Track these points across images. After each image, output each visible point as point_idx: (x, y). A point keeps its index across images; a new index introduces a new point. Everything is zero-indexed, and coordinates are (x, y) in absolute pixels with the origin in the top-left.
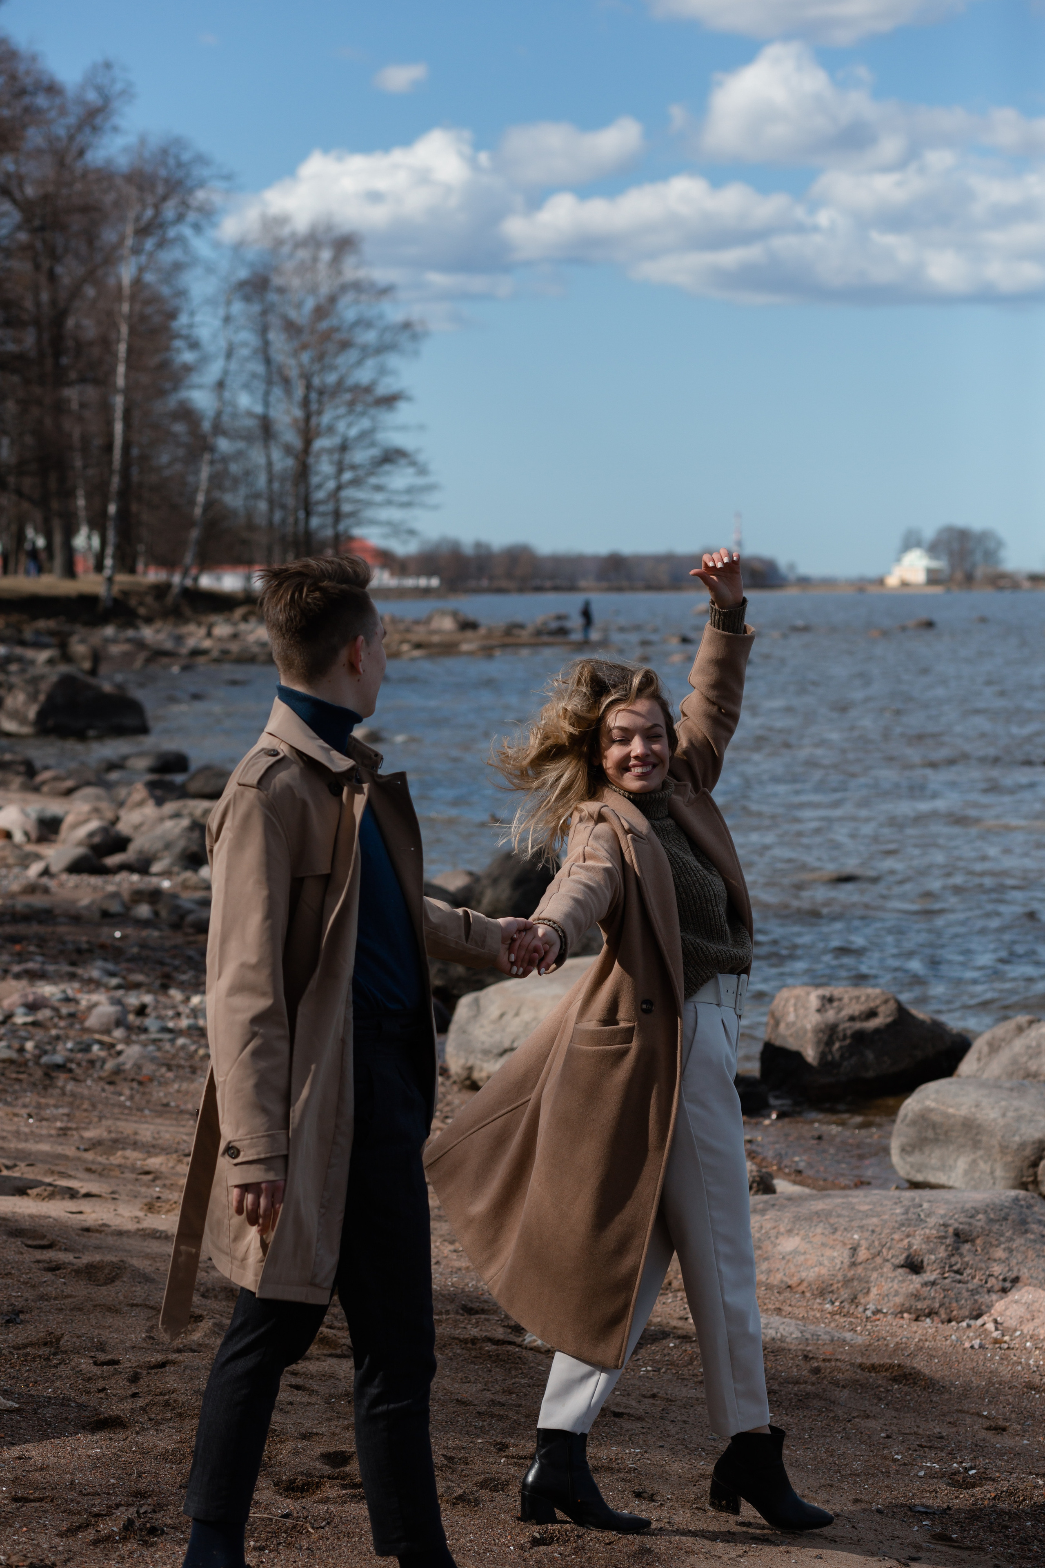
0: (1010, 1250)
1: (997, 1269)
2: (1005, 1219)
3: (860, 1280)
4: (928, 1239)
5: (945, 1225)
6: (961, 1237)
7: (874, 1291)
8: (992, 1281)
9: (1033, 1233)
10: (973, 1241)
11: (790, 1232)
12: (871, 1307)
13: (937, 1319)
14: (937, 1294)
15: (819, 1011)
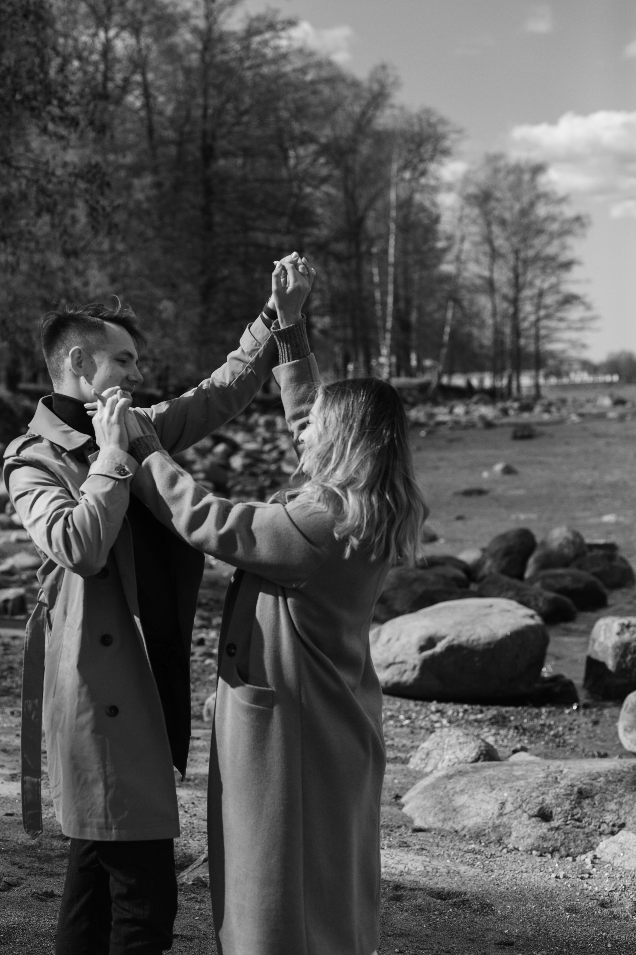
0: (621, 804)
1: (609, 818)
2: (621, 780)
3: (505, 826)
4: (557, 797)
5: (572, 786)
6: (583, 794)
7: (514, 834)
8: (604, 827)
10: (592, 797)
11: (462, 791)
12: (511, 846)
13: (557, 855)
14: (559, 836)
15: (618, 634)
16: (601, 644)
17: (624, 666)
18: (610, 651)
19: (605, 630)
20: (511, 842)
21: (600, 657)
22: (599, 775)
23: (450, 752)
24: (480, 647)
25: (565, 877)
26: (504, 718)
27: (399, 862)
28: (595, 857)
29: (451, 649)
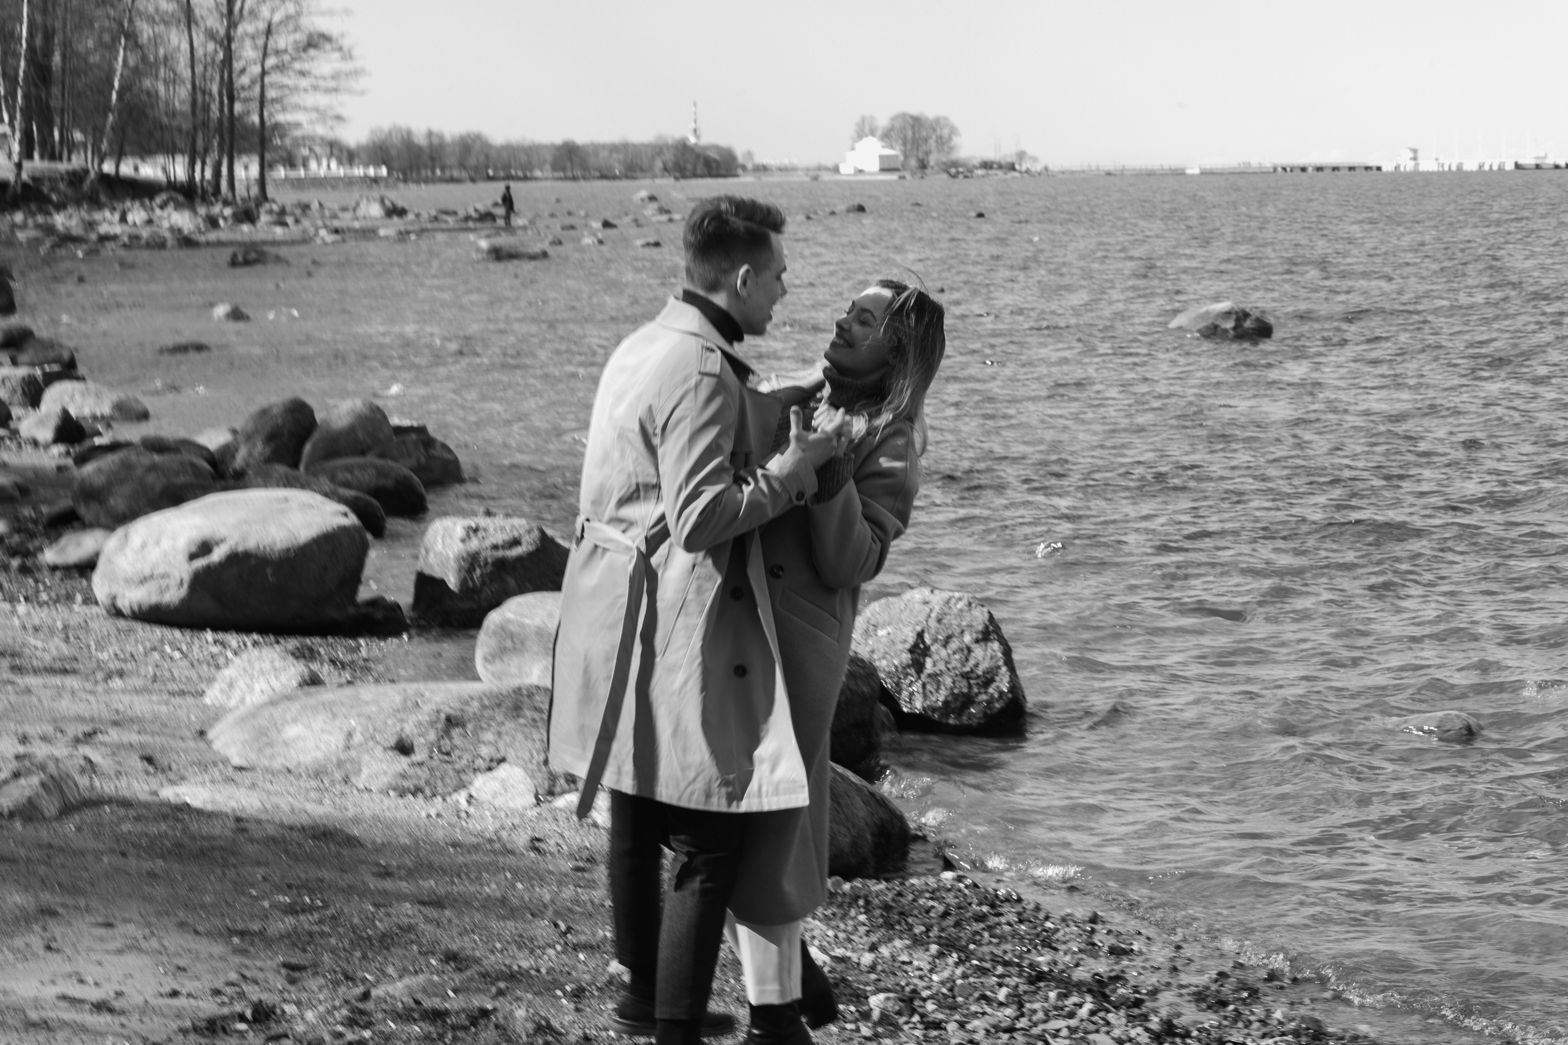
0: (499, 734)
1: (485, 751)
2: (498, 705)
3: (352, 761)
4: (419, 724)
5: (438, 711)
6: (451, 722)
7: (365, 771)
8: (480, 763)
9: (525, 717)
10: (464, 725)
11: (295, 720)
12: (361, 786)
13: (420, 796)
14: (423, 774)
15: (463, 541)
16: (437, 554)
17: (470, 584)
18: (453, 564)
19: (443, 537)
20: (361, 781)
21: (437, 573)
22: (472, 699)
24: (275, 556)
25: (439, 815)
26: (311, 650)
27: (230, 798)
28: (471, 796)
29: (236, 559)
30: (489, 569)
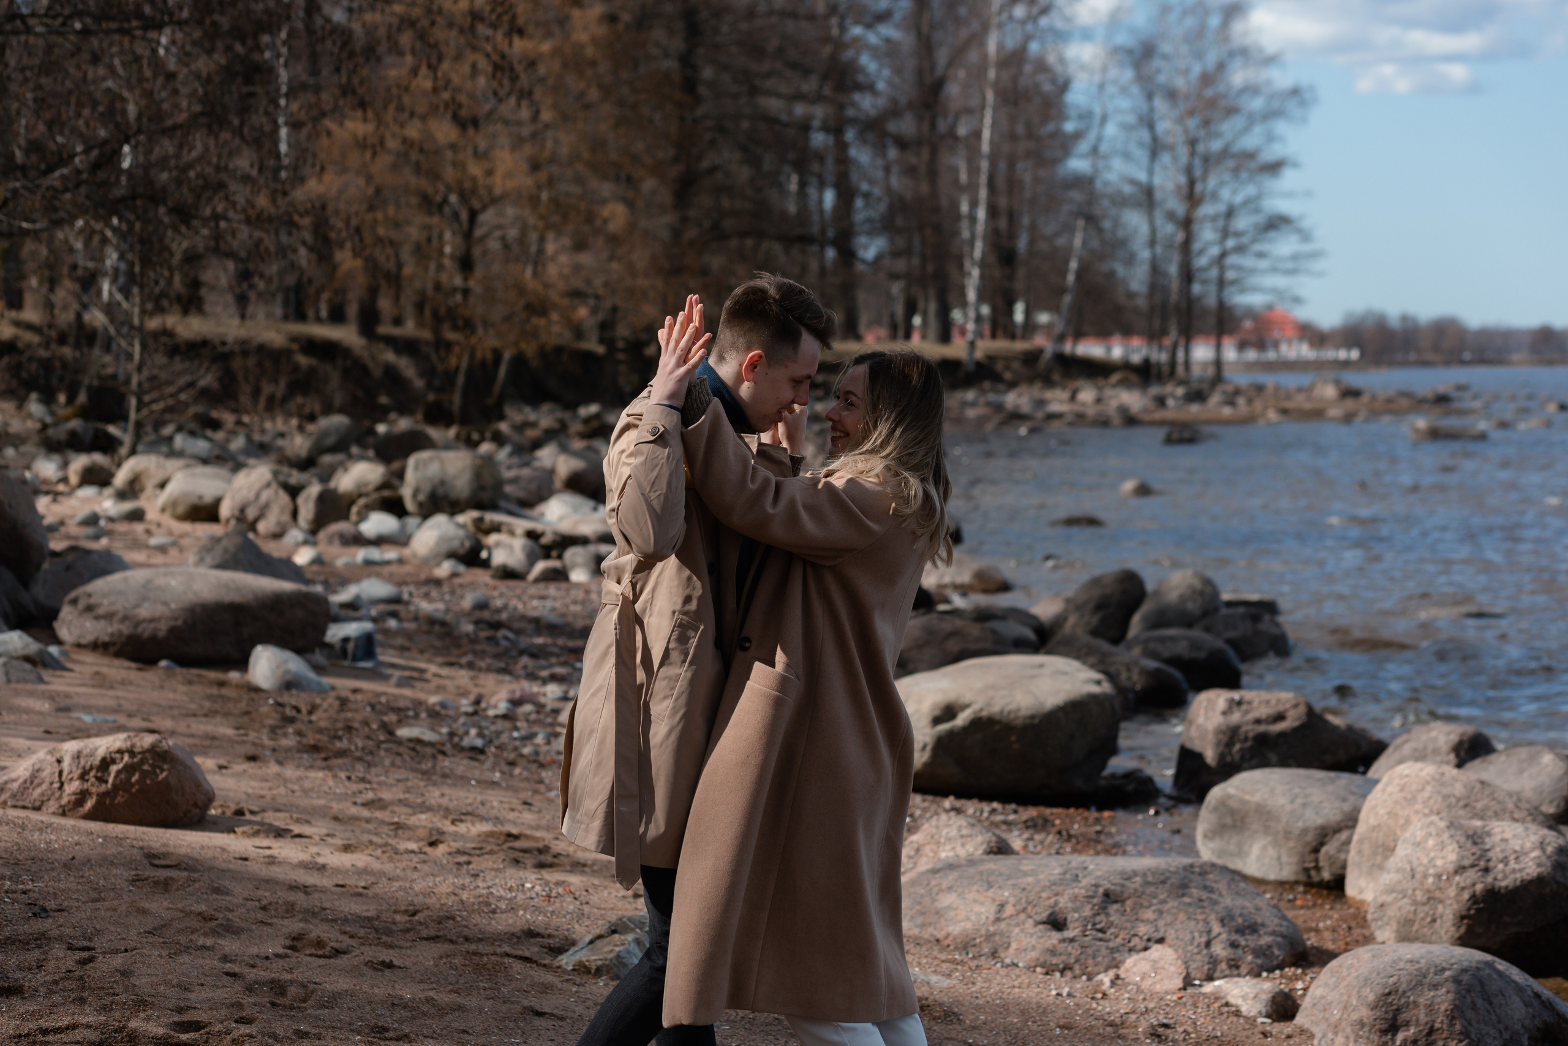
0: (1160, 912)
1: (1143, 930)
2: (1164, 882)
3: (1002, 934)
4: (1075, 898)
5: (1096, 886)
6: (1109, 898)
7: (1014, 946)
8: (1135, 941)
9: (1191, 896)
10: (1123, 902)
11: (950, 889)
12: (1008, 961)
13: (1069, 974)
14: (1074, 950)
15: (1224, 713)
16: (1199, 727)
17: (1228, 759)
18: (1211, 737)
19: (1206, 708)
20: (1008, 955)
21: (1196, 746)
22: (1135, 873)
23: (948, 847)
24: (1019, 722)
25: (1069, 995)
26: (1045, 821)
28: (1117, 977)
29: (979, 724)
30: (1249, 744)
